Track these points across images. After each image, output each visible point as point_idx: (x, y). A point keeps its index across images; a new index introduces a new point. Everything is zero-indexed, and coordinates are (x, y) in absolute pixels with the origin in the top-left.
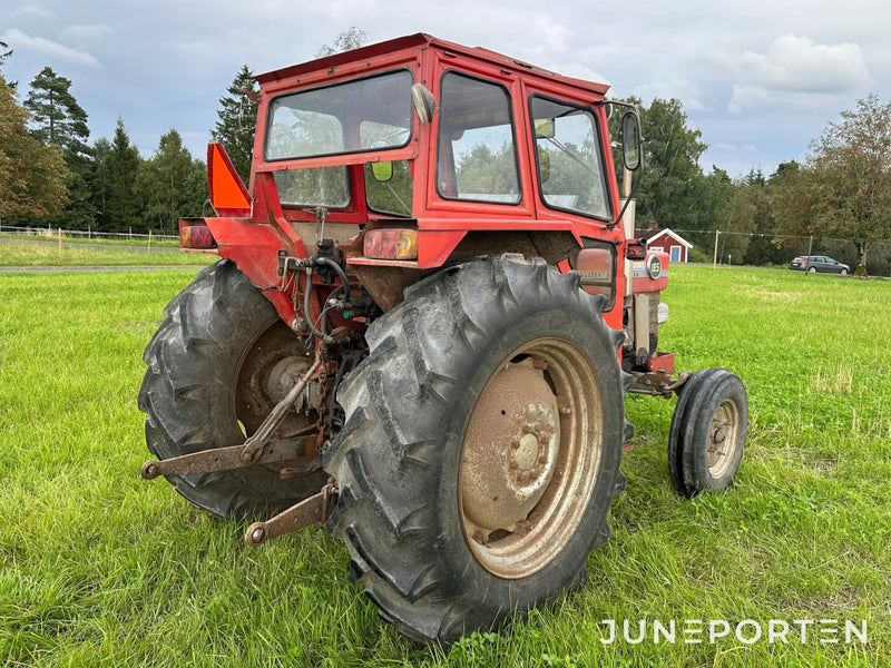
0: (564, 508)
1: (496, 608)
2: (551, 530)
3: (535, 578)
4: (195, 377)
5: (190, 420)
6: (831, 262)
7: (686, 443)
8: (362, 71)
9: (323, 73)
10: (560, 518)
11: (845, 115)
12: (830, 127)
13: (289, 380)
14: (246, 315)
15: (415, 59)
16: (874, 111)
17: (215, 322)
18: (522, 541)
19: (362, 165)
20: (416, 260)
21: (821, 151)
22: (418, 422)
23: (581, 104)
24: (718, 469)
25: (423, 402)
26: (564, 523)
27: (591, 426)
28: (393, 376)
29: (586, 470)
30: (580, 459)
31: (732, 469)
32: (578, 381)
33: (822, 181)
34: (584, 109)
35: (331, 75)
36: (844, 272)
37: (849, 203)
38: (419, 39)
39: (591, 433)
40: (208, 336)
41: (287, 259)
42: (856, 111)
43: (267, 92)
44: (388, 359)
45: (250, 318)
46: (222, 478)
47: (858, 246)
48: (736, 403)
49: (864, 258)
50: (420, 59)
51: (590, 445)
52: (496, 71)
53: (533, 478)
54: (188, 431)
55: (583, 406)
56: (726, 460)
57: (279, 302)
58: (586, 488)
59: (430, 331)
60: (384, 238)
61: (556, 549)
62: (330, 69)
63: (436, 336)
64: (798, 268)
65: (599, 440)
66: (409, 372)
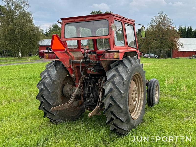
0: (138, 107)
1: (134, 125)
2: (137, 111)
3: (137, 120)
4: (54, 89)
5: (54, 99)
6: (153, 55)
7: (151, 95)
8: (94, 19)
9: (83, 19)
10: (138, 109)
11: (155, 17)
12: (152, 20)
13: (69, 89)
14: (62, 74)
15: (109, 18)
16: (162, 16)
17: (57, 76)
18: (133, 113)
19: (96, 39)
20: (119, 58)
21: (150, 26)
22: (123, 89)
23: (129, 24)
24: (156, 100)
25: (124, 85)
26: (139, 110)
27: (141, 90)
28: (117, 81)
29: (141, 99)
30: (140, 97)
31: (158, 100)
32: (139, 81)
33: (151, 34)
34: (131, 25)
35: (85, 20)
36: (156, 58)
37: (158, 40)
38: (110, 14)
39: (141, 92)
40: (56, 80)
41: (72, 60)
42: (158, 16)
43: (64, 22)
44: (115, 78)
45: (63, 75)
46: (60, 113)
47: (160, 50)
48: (157, 86)
49: (162, 53)
50: (110, 18)
51: (141, 94)
52: (120, 19)
53: (135, 100)
54: (53, 102)
55: (140, 86)
56: (156, 98)
57: (69, 70)
58: (142, 102)
59: (122, 72)
60: (110, 55)
61: (139, 114)
62: (84, 18)
63: (123, 73)
64: (146, 57)
65: (143, 93)
66: (120, 80)
